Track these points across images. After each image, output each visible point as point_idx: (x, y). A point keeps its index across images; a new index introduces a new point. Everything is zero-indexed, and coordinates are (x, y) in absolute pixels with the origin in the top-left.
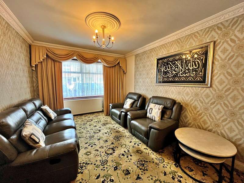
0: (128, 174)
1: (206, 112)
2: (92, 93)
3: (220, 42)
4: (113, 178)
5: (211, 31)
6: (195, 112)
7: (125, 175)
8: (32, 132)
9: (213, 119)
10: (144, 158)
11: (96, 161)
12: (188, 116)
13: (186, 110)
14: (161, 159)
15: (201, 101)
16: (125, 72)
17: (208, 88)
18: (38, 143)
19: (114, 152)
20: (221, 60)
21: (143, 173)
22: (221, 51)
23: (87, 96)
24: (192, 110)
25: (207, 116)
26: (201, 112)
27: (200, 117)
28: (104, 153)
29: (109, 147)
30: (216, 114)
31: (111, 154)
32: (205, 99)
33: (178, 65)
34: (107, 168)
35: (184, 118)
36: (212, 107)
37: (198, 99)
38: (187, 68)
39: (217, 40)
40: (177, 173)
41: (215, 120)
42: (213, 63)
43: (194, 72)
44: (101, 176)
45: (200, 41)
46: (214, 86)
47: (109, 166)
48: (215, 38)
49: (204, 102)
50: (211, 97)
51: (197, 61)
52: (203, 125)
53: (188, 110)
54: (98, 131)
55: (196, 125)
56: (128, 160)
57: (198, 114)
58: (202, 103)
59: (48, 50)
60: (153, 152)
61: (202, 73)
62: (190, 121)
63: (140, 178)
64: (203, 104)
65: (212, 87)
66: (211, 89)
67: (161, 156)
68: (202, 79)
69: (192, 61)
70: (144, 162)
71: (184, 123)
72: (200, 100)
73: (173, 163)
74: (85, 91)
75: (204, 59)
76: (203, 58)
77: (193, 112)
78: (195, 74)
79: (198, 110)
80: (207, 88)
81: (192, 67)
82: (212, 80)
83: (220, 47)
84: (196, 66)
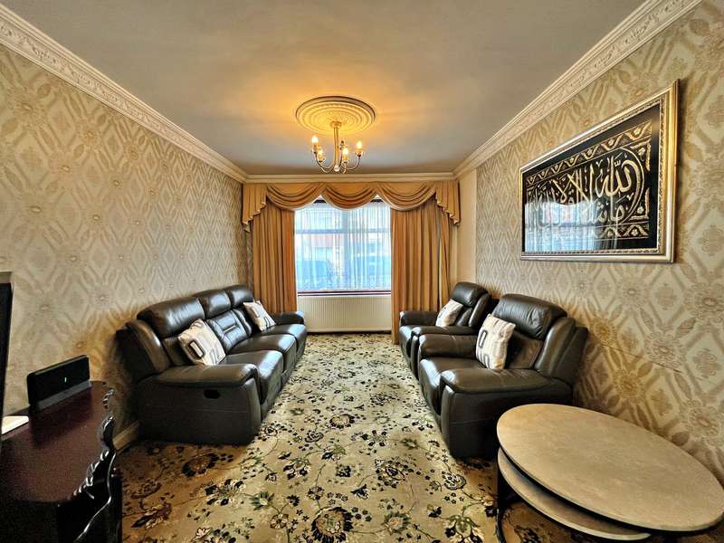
0: (344, 475)
1: (663, 362)
2: (368, 282)
3: (704, 78)
4: (309, 469)
5: (671, 44)
6: (630, 359)
7: (337, 475)
8: (194, 337)
9: (688, 393)
10: (409, 460)
11: (302, 430)
12: (609, 371)
13: (601, 349)
14: (458, 478)
15: (648, 316)
16: (455, 222)
17: (669, 267)
18: (200, 358)
19: (349, 426)
20: (708, 151)
21: (378, 488)
22: (708, 116)
23: (357, 289)
24: (621, 351)
25: (668, 376)
26: (646, 358)
27: (644, 380)
28: (328, 420)
29: (346, 412)
30: (697, 374)
31: (340, 427)
32: (659, 308)
33: (576, 185)
34: (311, 448)
35: (595, 376)
36: (684, 340)
37: (637, 310)
38: (599, 196)
39: (692, 74)
40: (476, 529)
41: (695, 398)
42: (680, 163)
43: (621, 208)
44: (291, 457)
45: (637, 91)
46: (686, 256)
47: (319, 447)
48: (684, 67)
49: (655, 320)
50: (680, 302)
51: (628, 166)
52: (655, 413)
53: (607, 348)
54: (349, 375)
55: (631, 409)
56: (367, 452)
57: (639, 365)
58: (650, 323)
59: (269, 188)
60: (449, 457)
61: (644, 207)
62: (614, 392)
63: (363, 493)
64: (651, 328)
65: (682, 261)
66: (677, 267)
67: (466, 473)
68: (646, 231)
69: (612, 168)
70: (400, 469)
71: (596, 397)
72: (642, 312)
73: (488, 501)
74: (353, 277)
75: (648, 154)
76: (646, 152)
77: (623, 356)
78: (623, 212)
79: (638, 349)
80: (665, 266)
81: (614, 190)
82: (681, 235)
83: (703, 101)
84: (625, 184)
